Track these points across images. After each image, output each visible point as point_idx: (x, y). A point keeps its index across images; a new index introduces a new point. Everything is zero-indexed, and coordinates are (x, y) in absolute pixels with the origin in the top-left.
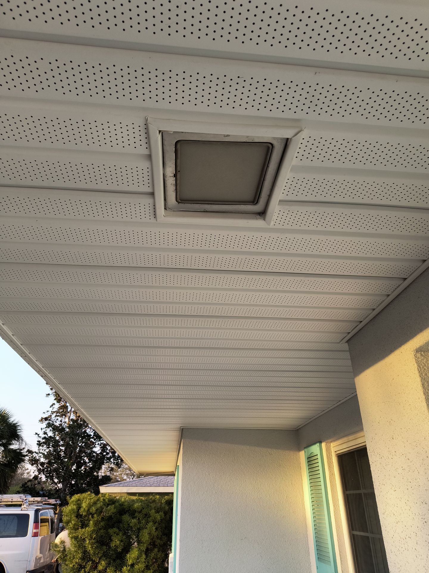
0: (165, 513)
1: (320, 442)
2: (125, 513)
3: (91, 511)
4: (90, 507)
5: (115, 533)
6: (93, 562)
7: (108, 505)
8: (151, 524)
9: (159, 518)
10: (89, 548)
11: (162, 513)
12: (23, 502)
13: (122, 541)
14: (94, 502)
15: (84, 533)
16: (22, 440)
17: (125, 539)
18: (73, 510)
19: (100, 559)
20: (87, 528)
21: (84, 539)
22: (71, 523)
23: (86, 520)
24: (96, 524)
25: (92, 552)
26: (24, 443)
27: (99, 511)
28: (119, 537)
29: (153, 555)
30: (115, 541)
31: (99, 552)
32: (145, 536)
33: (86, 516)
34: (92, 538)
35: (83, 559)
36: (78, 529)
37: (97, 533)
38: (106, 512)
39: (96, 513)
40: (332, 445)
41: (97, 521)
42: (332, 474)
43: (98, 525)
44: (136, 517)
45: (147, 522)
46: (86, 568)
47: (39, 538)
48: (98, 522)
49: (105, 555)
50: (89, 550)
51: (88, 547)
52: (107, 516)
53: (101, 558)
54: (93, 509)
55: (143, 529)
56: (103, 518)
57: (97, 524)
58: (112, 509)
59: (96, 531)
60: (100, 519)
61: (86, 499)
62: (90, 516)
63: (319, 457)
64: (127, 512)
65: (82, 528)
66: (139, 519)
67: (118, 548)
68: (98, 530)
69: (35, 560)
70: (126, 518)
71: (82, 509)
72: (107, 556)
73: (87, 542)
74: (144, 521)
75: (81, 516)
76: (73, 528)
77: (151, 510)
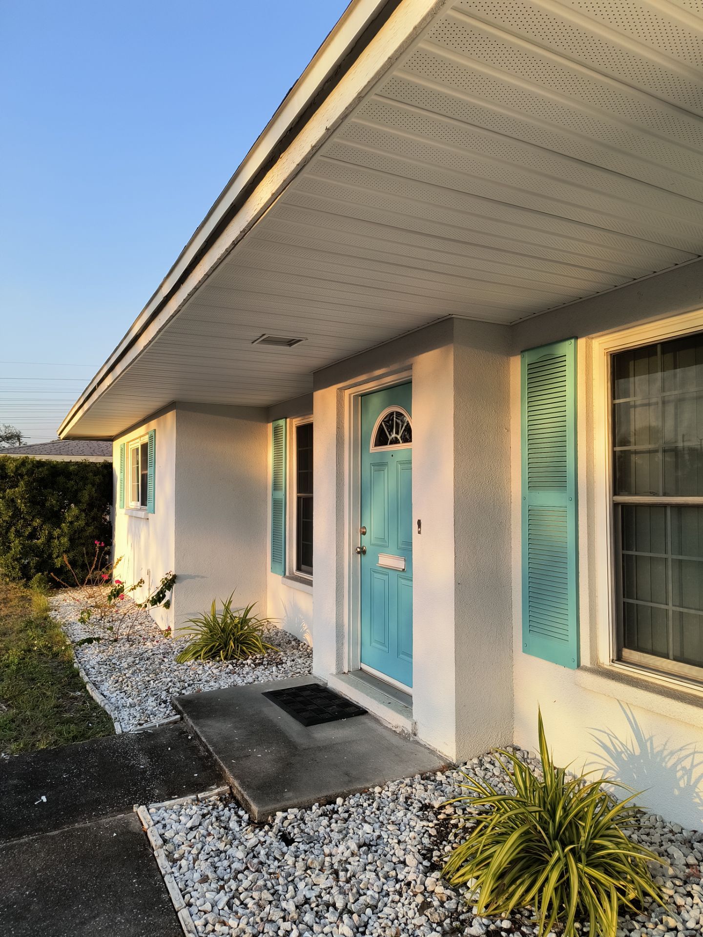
0: (104, 476)
1: (286, 418)
2: (60, 475)
5: (49, 493)
6: (26, 519)
8: (90, 486)
10: (21, 507)
11: (100, 476)
13: (57, 501)
15: (13, 493)
19: (33, 517)
20: (17, 489)
21: (15, 499)
23: (15, 481)
24: (26, 485)
25: (24, 511)
27: (30, 473)
28: (55, 497)
32: (85, 496)
34: (24, 497)
37: (29, 493)
38: (37, 473)
40: (294, 420)
41: (29, 481)
42: (291, 439)
43: (30, 486)
44: (72, 479)
45: (85, 485)
49: (39, 514)
52: (39, 477)
53: (35, 516)
54: (24, 470)
56: (34, 479)
59: (28, 491)
60: (32, 480)
63: (284, 427)
66: (76, 481)
70: (61, 479)
72: (42, 515)
74: (81, 483)
77: (88, 473)
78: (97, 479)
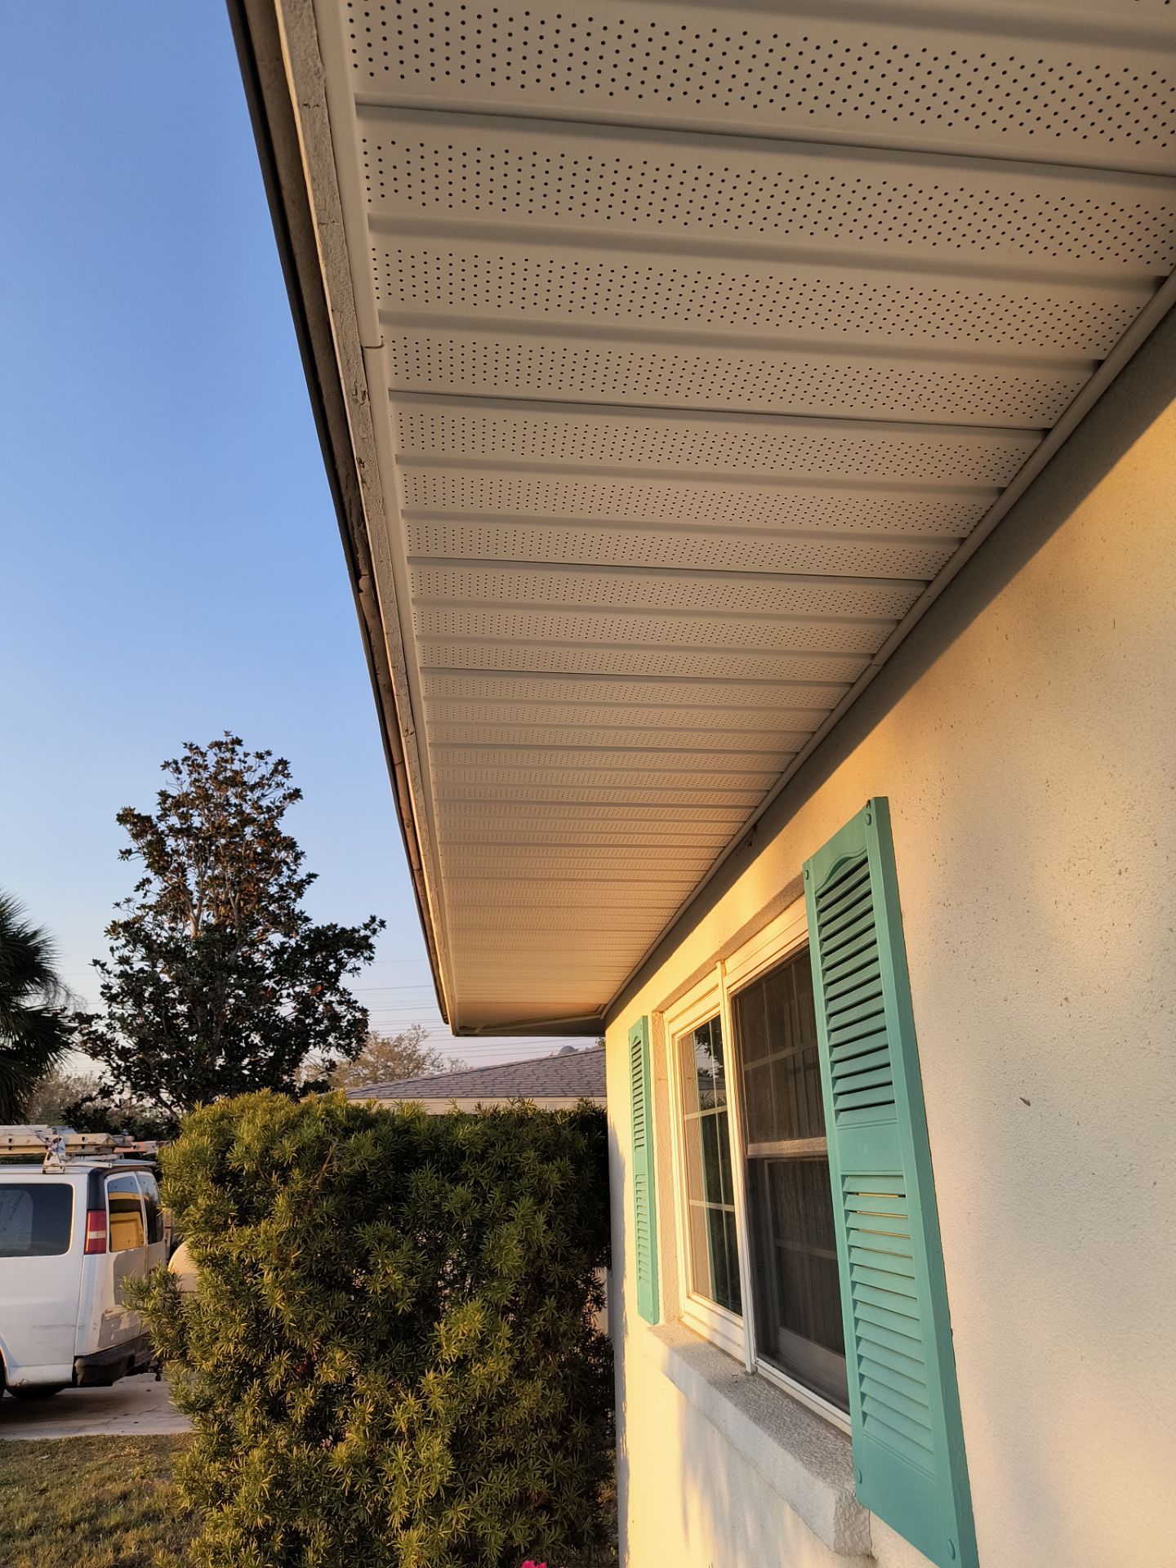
0: (577, 1160)
2: (419, 1164)
3: (276, 1154)
4: (273, 1142)
5: (380, 1241)
6: (297, 1353)
7: (348, 1132)
8: (527, 1202)
9: (555, 1180)
10: (276, 1301)
11: (565, 1163)
12: (47, 1147)
13: (411, 1273)
14: (288, 1119)
15: (250, 1242)
16: (56, 983)
17: (425, 1263)
18: (199, 1153)
19: (325, 1339)
20: (263, 1224)
21: (253, 1267)
22: (196, 1204)
23: (259, 1193)
24: (299, 1206)
25: (288, 1317)
26: (63, 993)
27: (313, 1156)
28: (402, 1255)
29: (539, 1322)
30: (386, 1274)
31: (320, 1317)
33: (256, 1176)
34: (286, 1261)
35: (253, 1340)
36: (226, 1227)
37: (305, 1241)
38: (340, 1159)
39: (297, 1163)
41: (305, 1194)
43: (310, 1211)
44: (465, 1177)
45: (511, 1198)
46: (267, 1374)
47: (111, 1257)
48: (307, 1197)
49: (345, 1328)
50: (278, 1310)
51: (274, 1299)
52: (347, 1175)
53: (328, 1338)
54: (287, 1148)
55: (495, 1222)
56: (327, 1183)
57: (307, 1208)
58: (364, 1145)
59: (305, 1236)
60: (317, 1187)
61: (255, 1110)
62: (274, 1177)
64: (425, 1158)
65: (242, 1221)
66: (477, 1183)
67: (397, 1300)
68: (308, 1232)
69: (99, 1323)
70: (424, 1180)
71: (238, 1150)
72: (353, 1332)
73: (268, 1278)
74: (497, 1193)
75: (235, 1176)
76: (206, 1222)
77: (521, 1150)
78: (554, 1176)
